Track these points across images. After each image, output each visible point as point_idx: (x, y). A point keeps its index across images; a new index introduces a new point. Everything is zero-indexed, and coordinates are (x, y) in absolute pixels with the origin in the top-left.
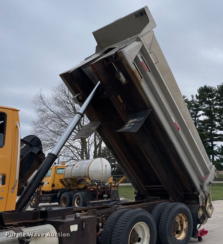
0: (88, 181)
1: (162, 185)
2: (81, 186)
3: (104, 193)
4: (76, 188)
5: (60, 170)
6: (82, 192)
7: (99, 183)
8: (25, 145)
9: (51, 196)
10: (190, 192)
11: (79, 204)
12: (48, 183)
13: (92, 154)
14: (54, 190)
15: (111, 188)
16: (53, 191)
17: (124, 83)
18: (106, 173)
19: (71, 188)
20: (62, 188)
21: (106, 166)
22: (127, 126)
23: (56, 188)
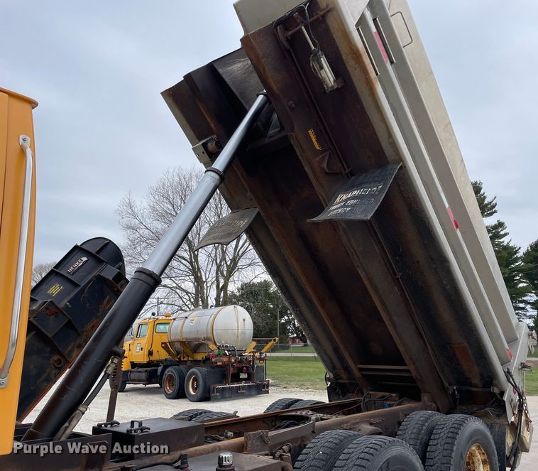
0: (212, 347)
1: (405, 365)
2: (200, 357)
3: (241, 370)
4: (190, 359)
5: (161, 327)
6: (201, 367)
7: (233, 351)
8: (84, 259)
9: (146, 371)
10: (476, 386)
11: (196, 389)
12: (142, 349)
13: (211, 301)
14: (152, 361)
15: (253, 361)
16: (149, 364)
17: (332, 87)
18: (245, 334)
19: (182, 359)
20: (166, 360)
21: (244, 320)
22: (333, 208)
23: (155, 357)
